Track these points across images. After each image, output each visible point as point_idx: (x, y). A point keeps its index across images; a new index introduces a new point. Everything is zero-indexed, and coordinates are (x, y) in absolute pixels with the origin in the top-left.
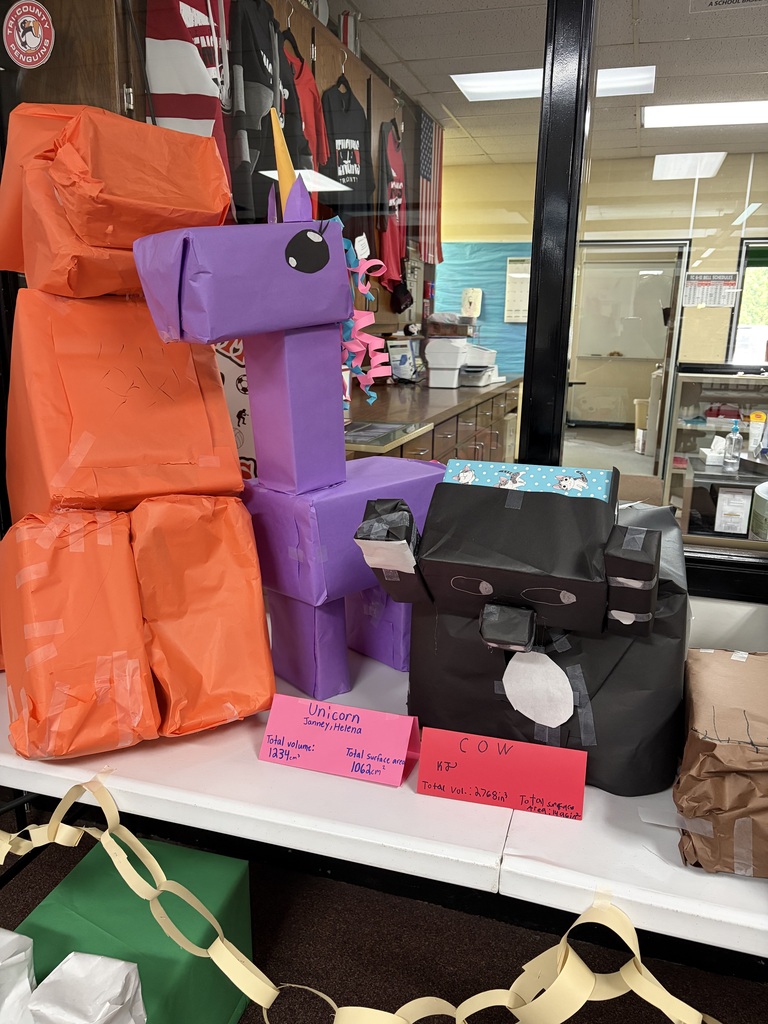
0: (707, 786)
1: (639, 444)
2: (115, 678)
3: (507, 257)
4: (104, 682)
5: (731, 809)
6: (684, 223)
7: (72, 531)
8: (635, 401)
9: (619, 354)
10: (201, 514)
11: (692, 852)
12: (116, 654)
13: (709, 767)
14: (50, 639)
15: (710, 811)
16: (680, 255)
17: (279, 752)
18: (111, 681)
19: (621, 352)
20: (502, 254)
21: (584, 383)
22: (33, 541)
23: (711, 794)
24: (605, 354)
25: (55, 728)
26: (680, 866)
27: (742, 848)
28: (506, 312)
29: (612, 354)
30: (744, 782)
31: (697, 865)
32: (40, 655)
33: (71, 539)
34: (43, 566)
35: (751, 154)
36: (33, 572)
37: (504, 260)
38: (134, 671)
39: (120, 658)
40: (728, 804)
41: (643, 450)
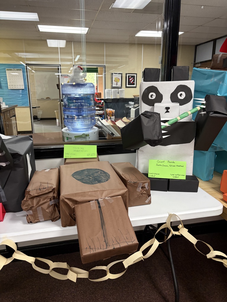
0: (29, 202)
1: (58, 124)
3: (6, 68)
5: (36, 206)
6: (57, 60)
8: (55, 111)
9: (49, 98)
11: (29, 220)
13: (29, 197)
15: (31, 208)
16: (58, 69)
19: (49, 97)
20: (3, 67)
21: (40, 107)
23: (30, 204)
24: (45, 98)
26: (27, 224)
27: (40, 215)
28: (8, 86)
29: (47, 98)
30: (38, 198)
31: (31, 222)
35: (72, 42)
37: (5, 69)
40: (35, 205)
41: (59, 125)
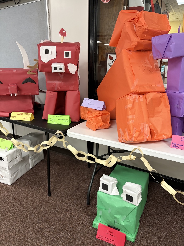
2: (144, 128)
4: (142, 128)
7: (136, 98)
10: (160, 96)
12: (144, 123)
14: (133, 119)
17: (175, 146)
18: (143, 128)
22: (130, 99)
25: (134, 136)
32: (131, 122)
33: (136, 100)
34: (132, 104)
36: (130, 106)
38: (148, 127)
39: (145, 124)
